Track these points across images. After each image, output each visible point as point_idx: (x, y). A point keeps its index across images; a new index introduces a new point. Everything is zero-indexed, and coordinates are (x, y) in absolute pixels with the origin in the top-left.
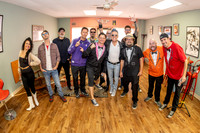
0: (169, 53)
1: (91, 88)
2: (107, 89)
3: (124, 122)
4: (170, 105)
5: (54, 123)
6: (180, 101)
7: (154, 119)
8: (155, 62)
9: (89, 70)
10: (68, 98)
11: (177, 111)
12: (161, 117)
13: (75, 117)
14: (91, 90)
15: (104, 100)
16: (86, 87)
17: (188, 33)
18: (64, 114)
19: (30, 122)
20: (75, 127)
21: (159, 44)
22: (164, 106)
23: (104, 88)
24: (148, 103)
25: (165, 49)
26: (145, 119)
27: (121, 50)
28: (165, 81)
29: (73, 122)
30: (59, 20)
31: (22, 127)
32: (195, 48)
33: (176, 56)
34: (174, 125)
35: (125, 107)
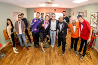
2: (50, 43)
3: (57, 61)
4: (82, 53)
5: (22, 60)
6: (87, 51)
7: (73, 60)
8: (75, 30)
10: (30, 48)
11: (85, 56)
12: (77, 59)
13: (32, 58)
15: (48, 49)
17: (92, 15)
18: (27, 56)
19: (11, 60)
20: (32, 63)
22: (78, 53)
23: (49, 43)
24: (70, 52)
25: (80, 23)
26: (68, 60)
27: (57, 24)
28: (80, 40)
29: (31, 60)
30: (28, 9)
31: (7, 62)
32: (95, 23)
34: (83, 64)
35: (58, 53)
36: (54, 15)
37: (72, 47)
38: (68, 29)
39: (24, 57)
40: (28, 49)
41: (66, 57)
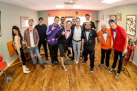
0: (115, 33)
1: (62, 58)
3: (85, 81)
4: (116, 69)
5: (37, 83)
6: (123, 66)
7: (106, 79)
8: (105, 39)
9: (60, 46)
10: (46, 66)
11: (121, 73)
12: (110, 77)
13: (51, 79)
14: (62, 60)
15: (71, 66)
16: (59, 58)
17: (128, 19)
18: (44, 77)
19: (21, 84)
20: (52, 86)
21: (108, 27)
22: (112, 69)
24: (101, 68)
25: (112, 30)
26: (99, 79)
27: (82, 32)
28: (112, 52)
29: (50, 83)
30: (39, 12)
31: (16, 87)
32: (133, 30)
33: (120, 35)
34: (119, 83)
35: (85, 71)
36: (78, 20)
37: (102, 62)
38: (96, 38)
39: (40, 79)
40: (44, 68)
41: (96, 75)
